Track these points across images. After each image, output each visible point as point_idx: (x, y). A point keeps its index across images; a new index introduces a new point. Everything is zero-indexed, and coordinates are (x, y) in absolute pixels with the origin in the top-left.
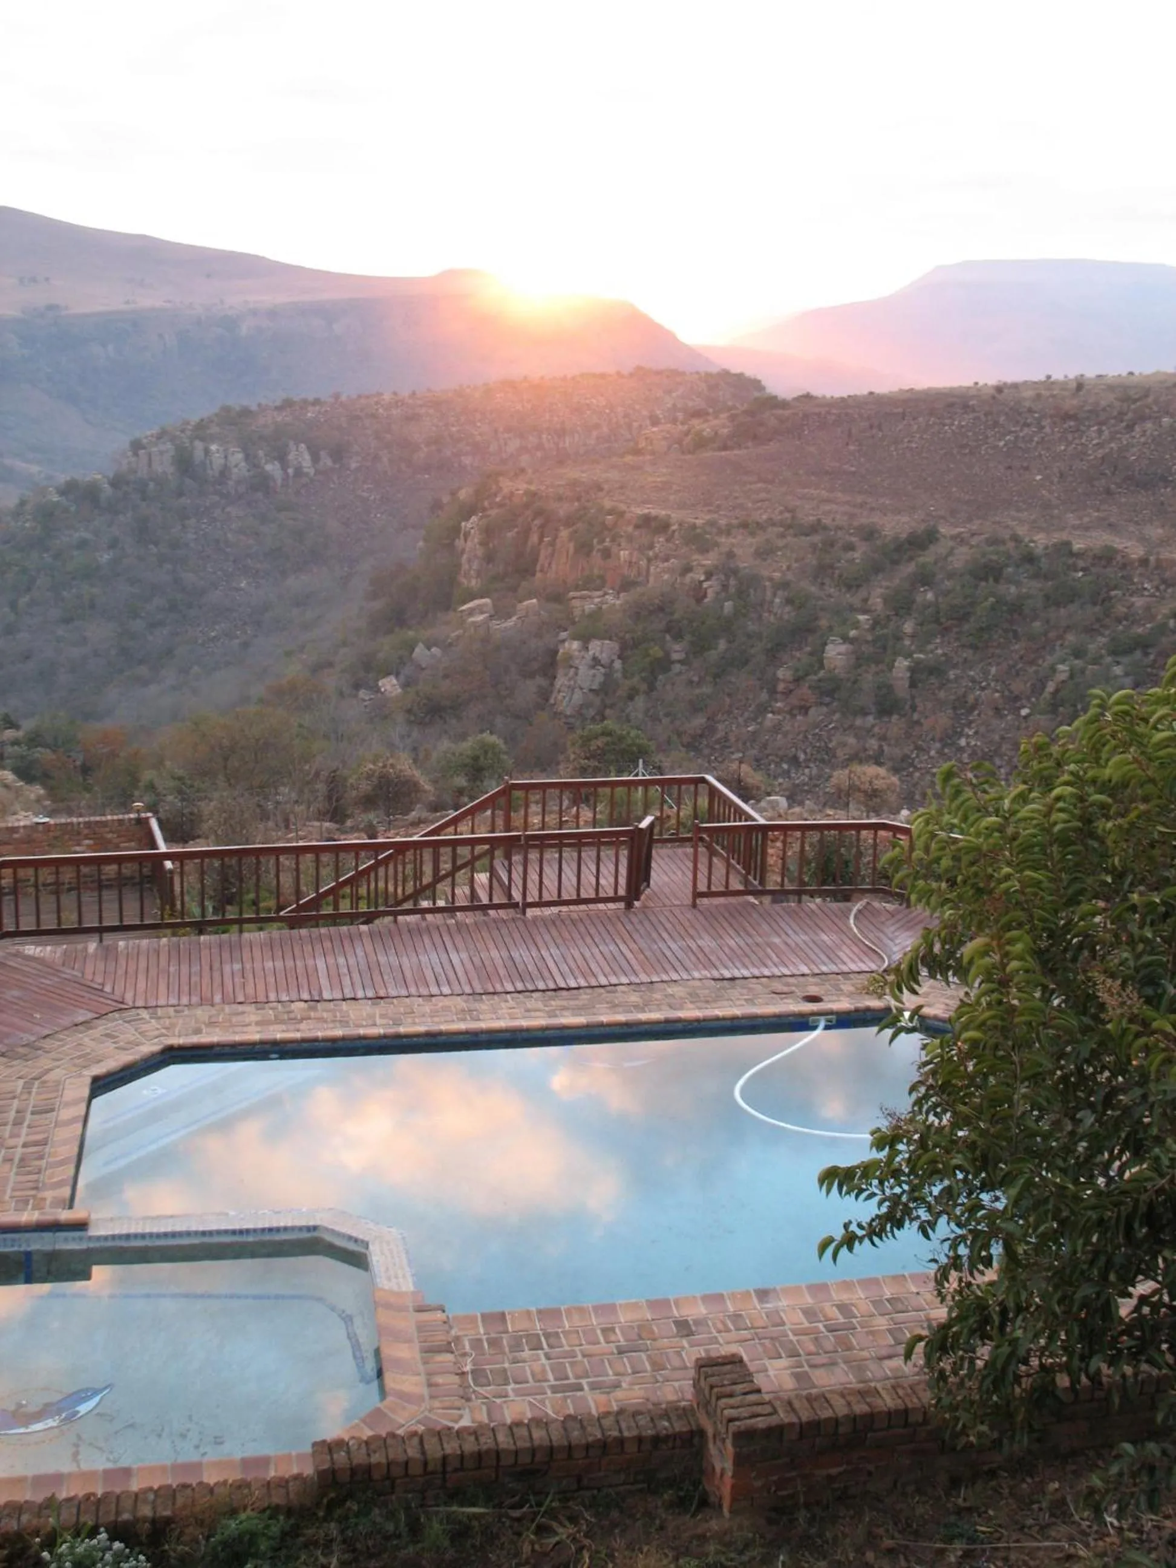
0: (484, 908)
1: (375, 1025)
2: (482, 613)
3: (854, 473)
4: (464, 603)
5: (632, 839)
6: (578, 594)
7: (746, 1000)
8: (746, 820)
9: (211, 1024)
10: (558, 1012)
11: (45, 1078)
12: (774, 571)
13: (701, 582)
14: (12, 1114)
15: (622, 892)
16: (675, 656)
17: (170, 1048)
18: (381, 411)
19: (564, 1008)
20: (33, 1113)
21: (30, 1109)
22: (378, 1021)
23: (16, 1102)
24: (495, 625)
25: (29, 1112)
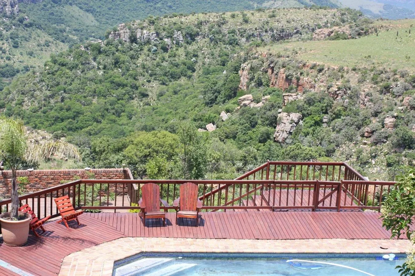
0: (258, 208)
1: (218, 248)
2: (248, 100)
3: (399, 50)
4: (241, 96)
5: (315, 185)
6: (287, 94)
7: (358, 247)
8: (360, 180)
9: (157, 244)
10: (287, 247)
11: (97, 260)
12: (366, 88)
13: (336, 91)
14: (86, 271)
15: (311, 205)
16: (325, 120)
17: (142, 252)
18: (211, 19)
19: (290, 246)
20: (93, 271)
21: (92, 270)
22: (220, 247)
23: (87, 268)
24: (252, 105)
25: (92, 271)
